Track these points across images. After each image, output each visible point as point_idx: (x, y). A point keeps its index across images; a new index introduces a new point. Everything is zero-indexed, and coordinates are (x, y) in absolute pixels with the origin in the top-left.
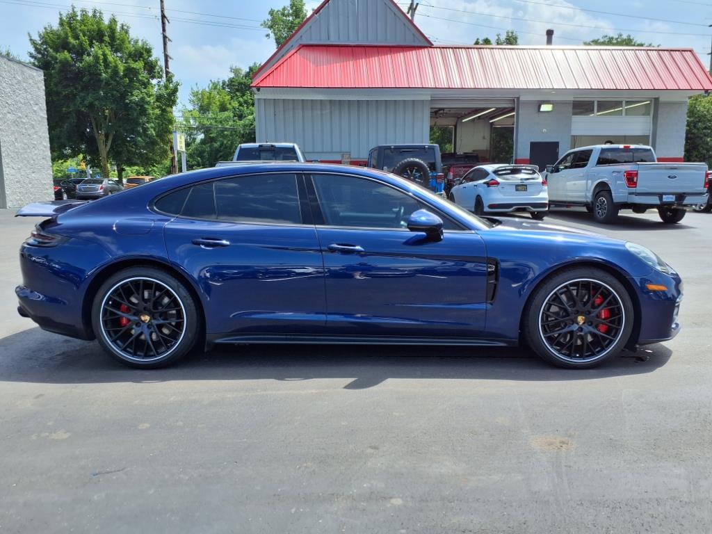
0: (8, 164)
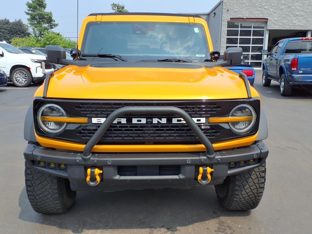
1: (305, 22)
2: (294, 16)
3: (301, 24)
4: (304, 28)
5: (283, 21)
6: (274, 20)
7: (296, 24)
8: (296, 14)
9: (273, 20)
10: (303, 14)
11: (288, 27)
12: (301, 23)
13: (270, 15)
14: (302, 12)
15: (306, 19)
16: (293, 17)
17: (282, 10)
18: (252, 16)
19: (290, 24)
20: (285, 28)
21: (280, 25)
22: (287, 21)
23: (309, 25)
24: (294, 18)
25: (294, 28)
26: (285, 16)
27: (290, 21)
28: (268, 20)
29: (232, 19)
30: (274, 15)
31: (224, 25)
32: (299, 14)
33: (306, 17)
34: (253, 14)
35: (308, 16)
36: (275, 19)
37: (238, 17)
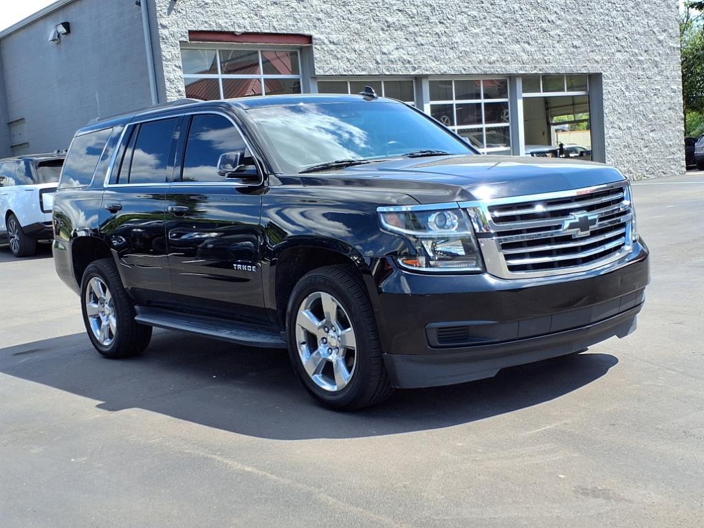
0: (612, 123)
1: (414, 49)
2: (383, 29)
3: (405, 57)
4: (414, 69)
5: (356, 47)
6: (330, 42)
7: (391, 57)
8: (386, 21)
9: (326, 41)
10: (404, 23)
11: (372, 66)
12: (404, 52)
13: (318, 24)
14: (400, 13)
15: (416, 41)
16: (381, 32)
17: (348, 8)
18: (260, 25)
19: (378, 58)
20: (364, 70)
21: (349, 60)
22: (368, 45)
23: (424, 59)
24: (384, 35)
25: (388, 70)
26: (358, 26)
27: (374, 47)
28: (314, 41)
29: (194, 36)
30: (327, 24)
31: (168, 57)
32: (395, 19)
33: (415, 33)
34: (263, 18)
35: (417, 28)
36: (334, 37)
37: (215, 29)
